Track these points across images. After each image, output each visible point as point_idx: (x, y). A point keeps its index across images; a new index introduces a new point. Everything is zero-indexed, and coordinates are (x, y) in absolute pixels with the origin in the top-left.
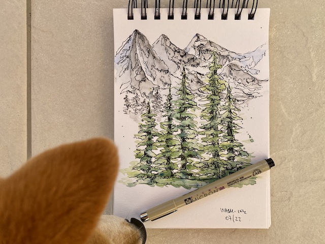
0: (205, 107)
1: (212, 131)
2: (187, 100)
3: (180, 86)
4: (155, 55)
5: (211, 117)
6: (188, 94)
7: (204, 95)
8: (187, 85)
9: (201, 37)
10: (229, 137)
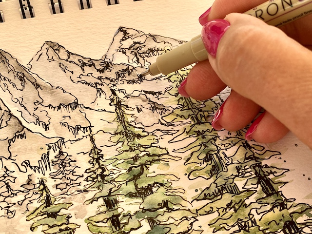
0: (190, 152)
1: (227, 198)
2: (142, 149)
3: (115, 125)
4: (39, 81)
5: (209, 167)
6: (139, 136)
7: (176, 128)
8: (130, 119)
9: (130, 32)
10: (271, 200)
